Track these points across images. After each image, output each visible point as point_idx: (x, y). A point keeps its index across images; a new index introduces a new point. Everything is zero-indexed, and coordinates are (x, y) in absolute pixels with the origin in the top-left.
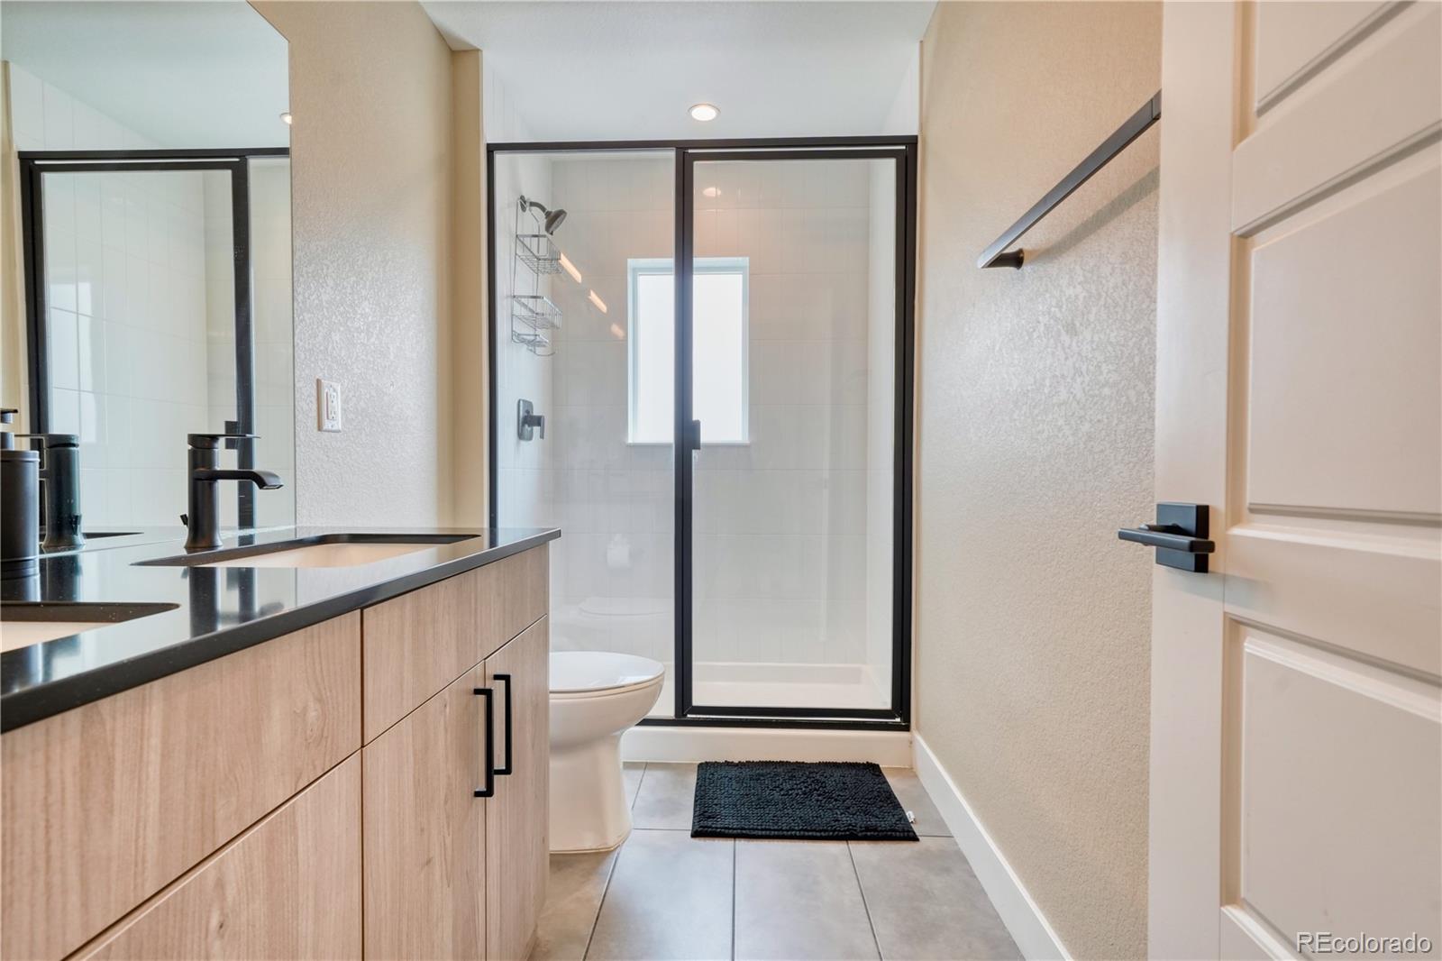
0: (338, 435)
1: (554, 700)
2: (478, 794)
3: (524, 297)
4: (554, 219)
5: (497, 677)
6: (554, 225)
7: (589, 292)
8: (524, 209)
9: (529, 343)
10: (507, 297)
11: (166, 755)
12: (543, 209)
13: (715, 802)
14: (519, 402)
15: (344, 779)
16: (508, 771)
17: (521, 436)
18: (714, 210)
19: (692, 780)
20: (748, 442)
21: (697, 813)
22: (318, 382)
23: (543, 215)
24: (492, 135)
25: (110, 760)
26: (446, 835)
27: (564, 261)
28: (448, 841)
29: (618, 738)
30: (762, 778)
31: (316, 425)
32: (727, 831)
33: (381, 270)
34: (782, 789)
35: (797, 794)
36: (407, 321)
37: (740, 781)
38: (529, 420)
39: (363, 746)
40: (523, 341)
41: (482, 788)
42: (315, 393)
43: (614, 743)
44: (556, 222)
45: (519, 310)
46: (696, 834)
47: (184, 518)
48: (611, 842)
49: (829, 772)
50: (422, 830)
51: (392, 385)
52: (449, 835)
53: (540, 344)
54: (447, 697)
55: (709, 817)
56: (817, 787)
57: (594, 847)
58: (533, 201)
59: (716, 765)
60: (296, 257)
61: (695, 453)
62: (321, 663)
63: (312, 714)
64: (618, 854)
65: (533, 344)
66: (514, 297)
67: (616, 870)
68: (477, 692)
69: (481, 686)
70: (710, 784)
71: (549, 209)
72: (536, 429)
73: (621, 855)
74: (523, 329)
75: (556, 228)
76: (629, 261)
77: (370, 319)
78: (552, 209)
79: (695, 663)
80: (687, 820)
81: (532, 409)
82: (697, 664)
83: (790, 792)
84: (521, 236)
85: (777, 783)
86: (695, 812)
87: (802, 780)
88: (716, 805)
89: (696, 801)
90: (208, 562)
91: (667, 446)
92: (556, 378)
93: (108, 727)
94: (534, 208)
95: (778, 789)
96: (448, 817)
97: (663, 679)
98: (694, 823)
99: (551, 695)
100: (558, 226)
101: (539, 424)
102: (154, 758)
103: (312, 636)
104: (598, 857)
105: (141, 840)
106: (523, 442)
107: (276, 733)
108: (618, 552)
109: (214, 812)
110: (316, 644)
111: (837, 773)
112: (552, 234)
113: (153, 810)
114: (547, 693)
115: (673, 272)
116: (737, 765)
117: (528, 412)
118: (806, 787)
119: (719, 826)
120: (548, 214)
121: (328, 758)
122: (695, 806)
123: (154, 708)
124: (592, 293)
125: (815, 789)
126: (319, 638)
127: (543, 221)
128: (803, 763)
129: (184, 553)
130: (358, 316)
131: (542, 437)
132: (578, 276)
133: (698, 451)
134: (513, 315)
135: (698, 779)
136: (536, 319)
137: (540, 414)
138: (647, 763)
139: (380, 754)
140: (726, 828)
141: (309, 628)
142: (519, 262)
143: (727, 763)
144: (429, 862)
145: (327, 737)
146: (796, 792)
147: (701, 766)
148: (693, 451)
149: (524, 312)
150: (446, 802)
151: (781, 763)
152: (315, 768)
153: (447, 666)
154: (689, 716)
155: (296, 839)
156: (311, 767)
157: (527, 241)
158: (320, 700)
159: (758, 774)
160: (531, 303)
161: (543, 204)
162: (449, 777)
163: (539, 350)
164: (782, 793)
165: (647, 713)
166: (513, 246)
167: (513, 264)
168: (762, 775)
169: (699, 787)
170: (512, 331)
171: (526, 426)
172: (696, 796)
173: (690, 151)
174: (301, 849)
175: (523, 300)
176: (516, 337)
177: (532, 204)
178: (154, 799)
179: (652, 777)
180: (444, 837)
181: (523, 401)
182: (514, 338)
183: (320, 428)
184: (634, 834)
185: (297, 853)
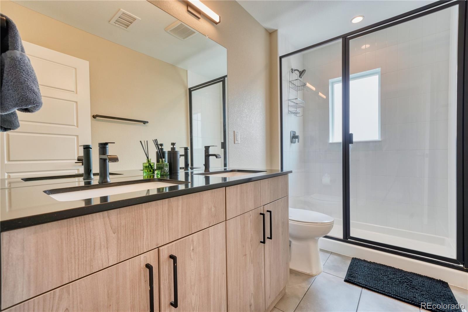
0: (239, 144)
1: (290, 222)
2: (261, 242)
3: (292, 99)
4: (301, 73)
5: (268, 211)
6: (302, 75)
7: (319, 93)
8: (292, 72)
9: (294, 113)
10: (287, 100)
11: (182, 211)
12: (298, 71)
13: (356, 272)
14: (291, 132)
15: (221, 226)
16: (271, 238)
17: (292, 142)
18: (365, 54)
19: (349, 262)
20: (380, 140)
21: (348, 274)
22: (234, 131)
23: (298, 72)
24: (281, 54)
25: (173, 210)
26: (251, 250)
27: (308, 85)
28: (252, 252)
29: (317, 240)
30: (379, 270)
31: (234, 142)
32: (359, 284)
33: (250, 100)
34: (388, 277)
35: (396, 281)
36: (257, 112)
37: (368, 268)
38: (294, 137)
39: (226, 220)
40: (292, 113)
41: (262, 241)
42: (233, 134)
43: (316, 241)
44: (302, 74)
45: (291, 104)
46: (346, 281)
47: (204, 165)
48: (314, 273)
49: (415, 277)
50: (243, 246)
51: (253, 130)
52: (252, 250)
53: (299, 113)
54: (251, 213)
55: (352, 277)
56: (407, 281)
57: (308, 273)
58: (295, 69)
59: (359, 260)
60: (229, 101)
61: (350, 145)
62: (215, 199)
63: (213, 210)
64: (316, 277)
65: (296, 113)
66: (289, 100)
67: (314, 282)
68: (261, 214)
69: (262, 212)
70: (355, 266)
71: (300, 70)
72: (297, 140)
73: (317, 278)
74: (292, 109)
75: (302, 76)
76: (330, 80)
77: (247, 114)
78: (301, 70)
79: (351, 221)
80: (343, 275)
81: (296, 133)
82: (352, 221)
83: (392, 279)
84: (292, 81)
85: (387, 274)
86: (347, 273)
87: (400, 276)
88: (357, 274)
89: (348, 270)
90: (208, 175)
91: (340, 143)
92: (304, 123)
93: (172, 203)
94: (296, 71)
95: (386, 276)
96: (251, 245)
97: (333, 223)
98: (346, 277)
99: (289, 220)
100: (303, 75)
101: (297, 138)
102: (180, 211)
103: (213, 192)
104: (309, 277)
105: (178, 227)
106: (292, 144)
107: (205, 212)
108: (326, 180)
109: (192, 226)
110: (214, 194)
111: (420, 279)
112: (301, 78)
113: (180, 222)
114: (288, 220)
115: (342, 82)
116: (369, 262)
117: (294, 134)
118: (401, 280)
119: (356, 281)
120: (300, 72)
121: (217, 221)
122: (348, 271)
123: (180, 201)
124: (320, 93)
125: (406, 282)
126: (215, 193)
127: (299, 74)
128: (402, 270)
129: (204, 172)
130: (244, 113)
131: (298, 142)
132: (314, 89)
133: (352, 144)
134: (289, 105)
135: (351, 263)
136: (297, 105)
137: (298, 135)
138: (332, 252)
139: (231, 224)
140: (359, 283)
141: (212, 190)
142: (291, 89)
143: (364, 261)
144: (245, 255)
145: (217, 216)
146: (395, 280)
147: (353, 258)
148: (350, 144)
149: (292, 104)
150: (251, 241)
151: (390, 267)
152: (214, 222)
153: (251, 205)
154: (349, 239)
155: (209, 236)
156: (213, 222)
157: (293, 82)
158: (215, 207)
159: (378, 268)
160: (294, 101)
161: (298, 69)
162: (252, 235)
163: (298, 115)
164: (388, 278)
165: (328, 233)
166: (289, 84)
167: (288, 90)
168: (380, 269)
169: (350, 266)
170: (289, 110)
171: (294, 139)
172: (349, 268)
173: (348, 37)
174: (210, 240)
175: (292, 100)
176: (290, 112)
177: (295, 70)
178: (180, 219)
179: (332, 257)
180: (250, 250)
181: (292, 131)
182: (289, 112)
183: (234, 143)
184: (323, 273)
185: (209, 240)
